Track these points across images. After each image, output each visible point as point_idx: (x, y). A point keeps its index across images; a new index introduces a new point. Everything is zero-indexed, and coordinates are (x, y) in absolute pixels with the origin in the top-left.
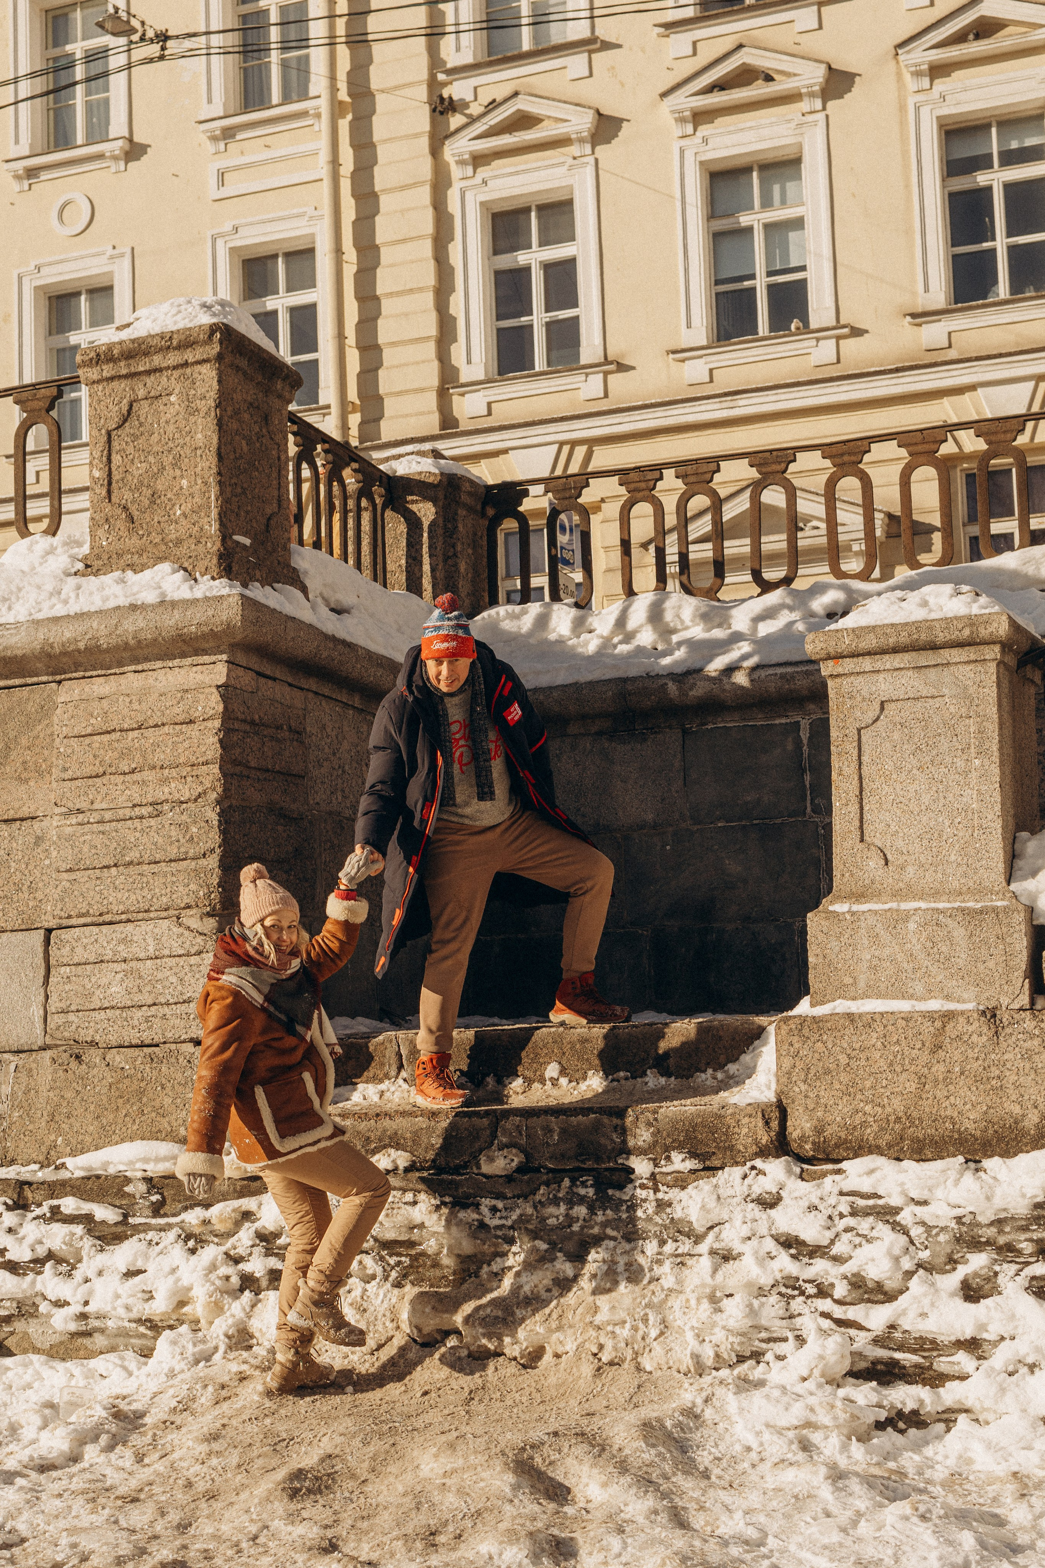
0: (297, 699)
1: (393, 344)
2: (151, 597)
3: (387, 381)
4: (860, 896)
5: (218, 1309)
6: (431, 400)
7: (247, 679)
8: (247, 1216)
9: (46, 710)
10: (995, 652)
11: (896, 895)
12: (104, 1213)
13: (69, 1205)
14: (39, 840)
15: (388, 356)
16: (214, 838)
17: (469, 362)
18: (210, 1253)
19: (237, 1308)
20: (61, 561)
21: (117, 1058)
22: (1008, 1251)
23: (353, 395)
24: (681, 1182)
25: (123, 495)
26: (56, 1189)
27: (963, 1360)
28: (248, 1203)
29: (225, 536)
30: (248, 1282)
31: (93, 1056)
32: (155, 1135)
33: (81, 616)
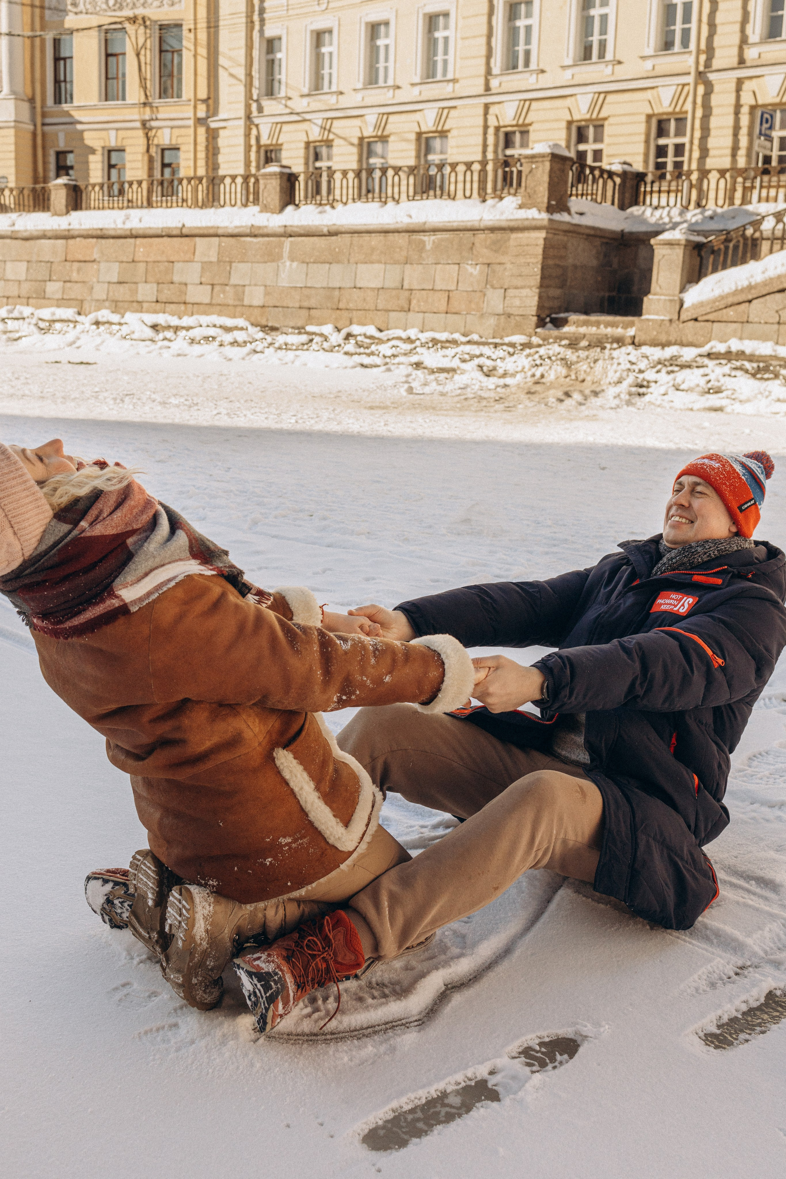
0: (566, 238)
1: (723, 24)
2: (530, 217)
3: (717, 41)
4: (655, 294)
5: (530, 370)
6: (735, 51)
7: (550, 236)
8: (537, 352)
9: (509, 239)
10: (682, 247)
11: (661, 295)
12: (511, 350)
13: (505, 347)
14: (505, 269)
15: (719, 29)
16: (539, 272)
17: (754, 33)
18: (530, 358)
19: (533, 370)
20: (514, 205)
21: (517, 318)
22: (665, 366)
23: (703, 46)
24: (615, 349)
25: (529, 190)
26: (502, 344)
27: (653, 384)
28: (538, 349)
29: (549, 202)
30: (537, 365)
31: (512, 317)
32: (522, 334)
33: (516, 220)
